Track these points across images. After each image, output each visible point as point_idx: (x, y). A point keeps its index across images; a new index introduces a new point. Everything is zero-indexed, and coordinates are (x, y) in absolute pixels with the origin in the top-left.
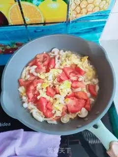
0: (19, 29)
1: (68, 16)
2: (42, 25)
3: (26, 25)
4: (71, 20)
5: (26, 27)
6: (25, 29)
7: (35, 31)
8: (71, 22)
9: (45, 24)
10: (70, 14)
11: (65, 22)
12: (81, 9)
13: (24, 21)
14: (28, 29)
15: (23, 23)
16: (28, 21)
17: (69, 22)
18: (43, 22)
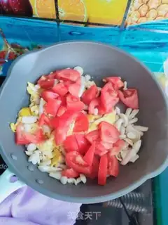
0: (47, 26)
1: (125, 17)
2: (82, 26)
3: (58, 20)
4: (128, 26)
5: (58, 25)
6: (56, 27)
7: (70, 33)
8: (127, 28)
9: (87, 24)
10: (130, 16)
11: (119, 27)
12: (149, 10)
13: (57, 14)
14: (61, 27)
15: (55, 18)
16: (63, 15)
17: (125, 27)
18: (85, 20)
